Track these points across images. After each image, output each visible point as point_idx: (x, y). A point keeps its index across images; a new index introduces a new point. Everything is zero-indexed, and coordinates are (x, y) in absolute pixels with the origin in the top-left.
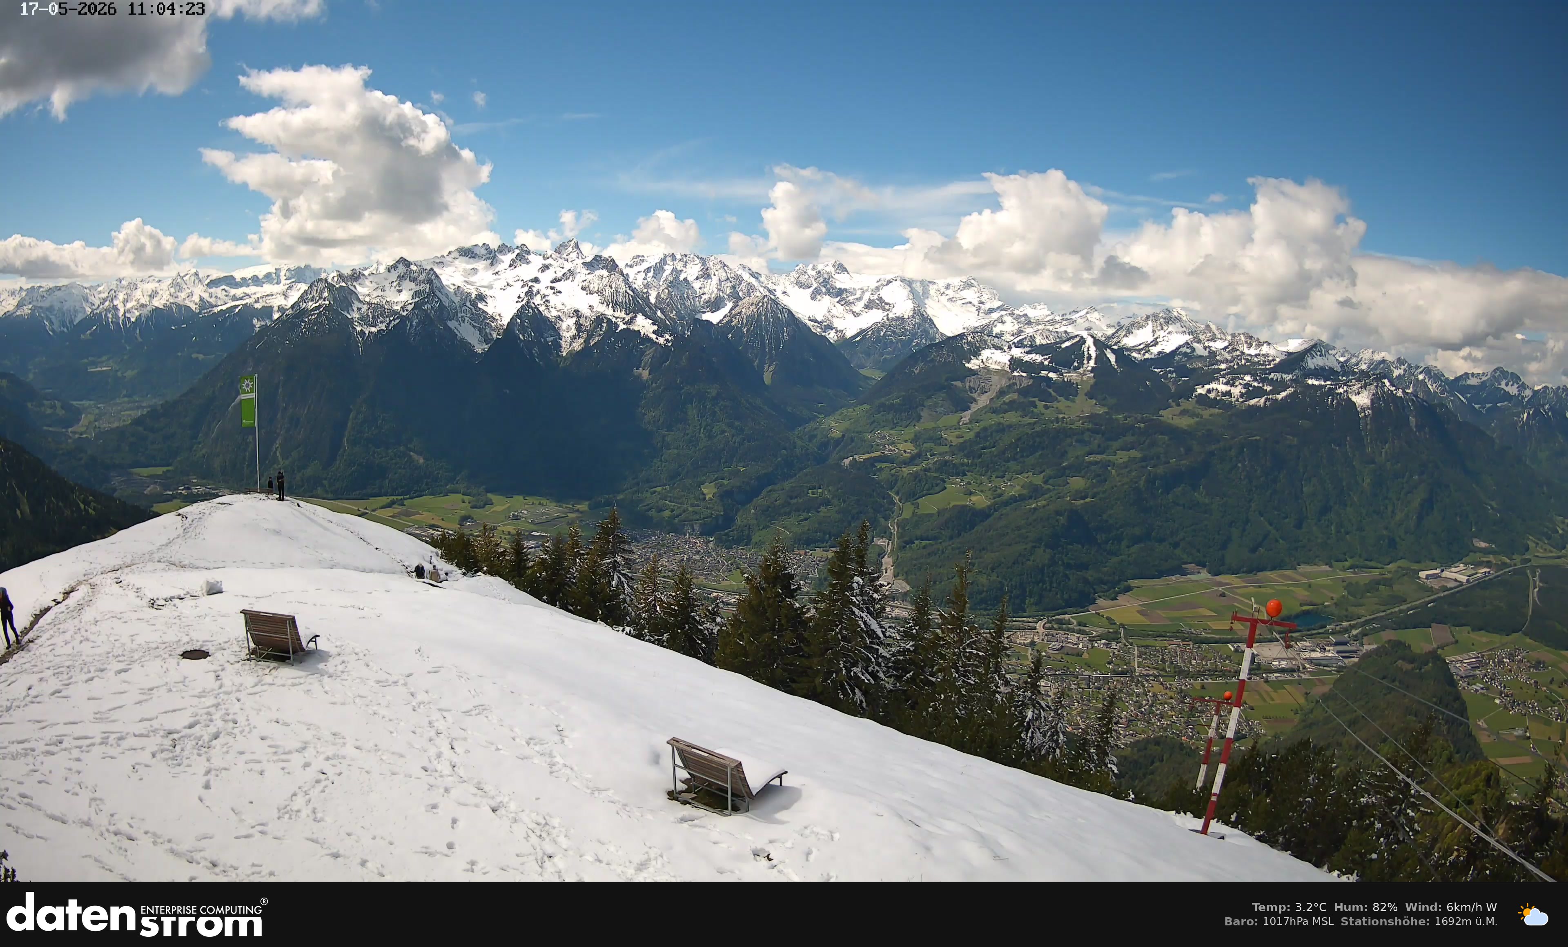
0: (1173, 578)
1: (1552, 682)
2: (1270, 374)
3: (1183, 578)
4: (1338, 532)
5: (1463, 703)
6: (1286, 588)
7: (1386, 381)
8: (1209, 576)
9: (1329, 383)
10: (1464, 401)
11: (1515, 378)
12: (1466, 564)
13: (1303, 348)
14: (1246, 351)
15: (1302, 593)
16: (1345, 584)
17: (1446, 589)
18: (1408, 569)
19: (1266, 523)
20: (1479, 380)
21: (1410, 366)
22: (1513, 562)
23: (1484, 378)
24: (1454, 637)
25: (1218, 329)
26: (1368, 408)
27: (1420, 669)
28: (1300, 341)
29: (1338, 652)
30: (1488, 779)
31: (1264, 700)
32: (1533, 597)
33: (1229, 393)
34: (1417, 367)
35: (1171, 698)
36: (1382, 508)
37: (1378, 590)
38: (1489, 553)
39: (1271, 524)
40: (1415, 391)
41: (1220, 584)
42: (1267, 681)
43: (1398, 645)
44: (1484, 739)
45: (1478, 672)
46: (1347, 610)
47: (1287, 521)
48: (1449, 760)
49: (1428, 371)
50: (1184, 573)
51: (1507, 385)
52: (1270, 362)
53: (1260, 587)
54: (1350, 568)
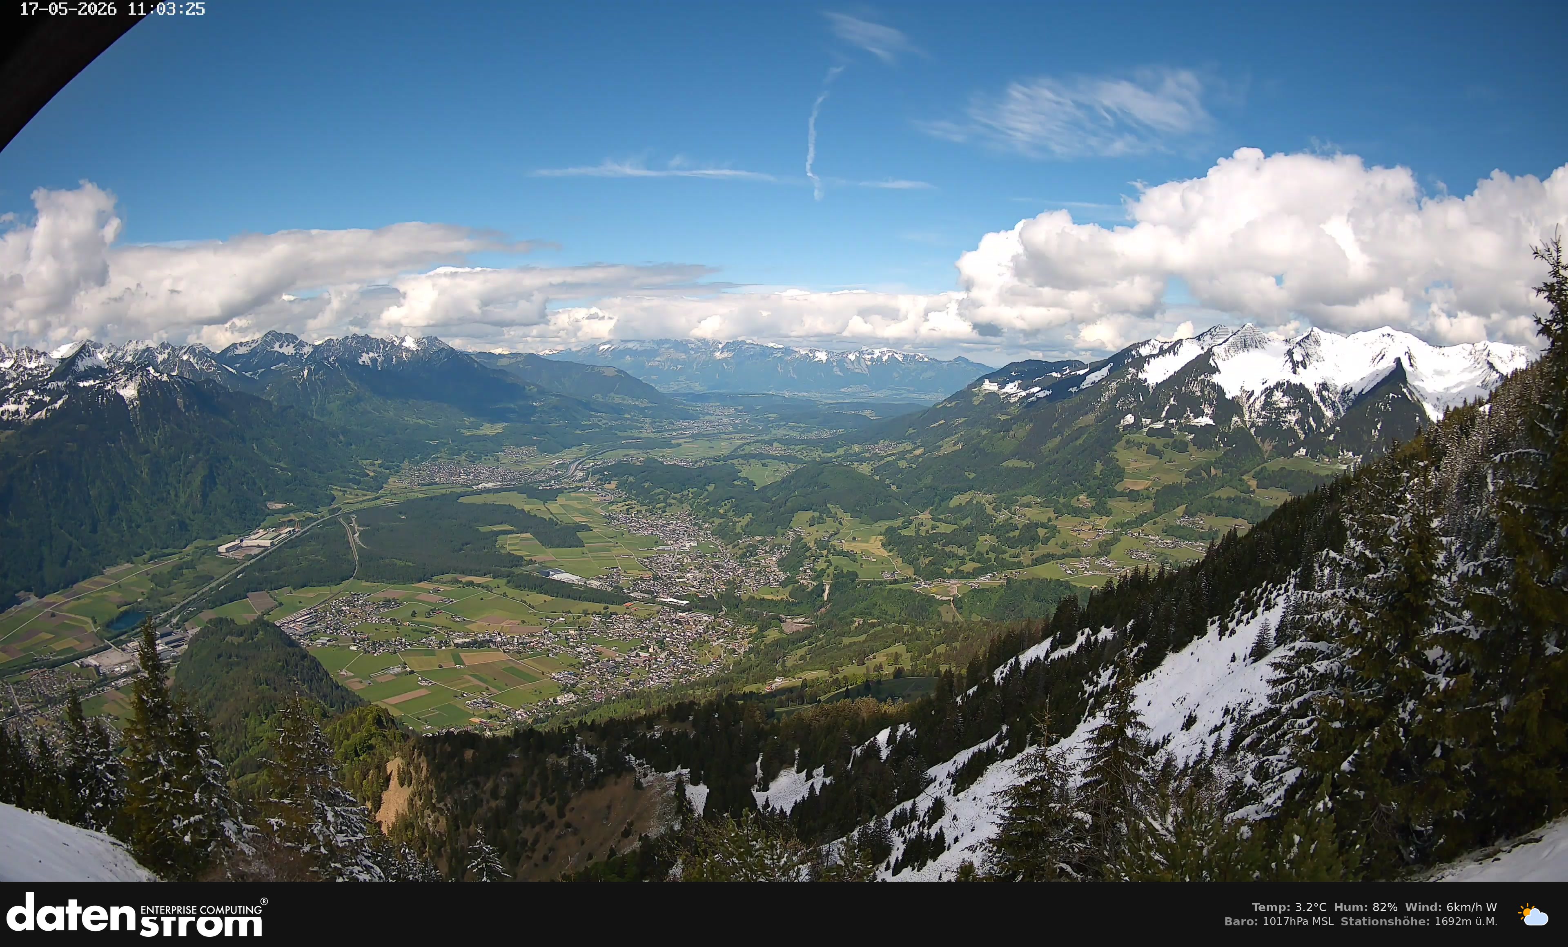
0: (13, 609)
1: (414, 614)
2: (47, 384)
3: (20, 607)
4: (130, 527)
5: (314, 659)
6: (100, 594)
7: (151, 369)
8: (37, 599)
9: (98, 382)
10: (233, 371)
11: (291, 338)
12: (265, 529)
13: (74, 351)
14: (28, 366)
15: (115, 596)
16: (149, 577)
17: (250, 557)
18: (207, 547)
19: (67, 535)
20: (249, 348)
21: (174, 349)
22: (319, 515)
23: (253, 345)
24: (275, 599)
25: (6, 348)
26: (136, 399)
27: (253, 639)
28: (71, 345)
29: (167, 644)
30: (378, 722)
31: (124, 708)
32: (356, 543)
33: (17, 412)
34: (181, 348)
35: (54, 727)
36: (165, 495)
37: (182, 575)
38: (290, 512)
39: (71, 535)
40: (181, 372)
41: (49, 605)
42: (117, 689)
43: (220, 621)
44: (356, 686)
45: (316, 627)
46: (160, 602)
47: (83, 527)
48: (324, 715)
49: (191, 350)
50: (19, 603)
51: (281, 346)
52: (47, 372)
53: (79, 598)
54: (151, 559)
